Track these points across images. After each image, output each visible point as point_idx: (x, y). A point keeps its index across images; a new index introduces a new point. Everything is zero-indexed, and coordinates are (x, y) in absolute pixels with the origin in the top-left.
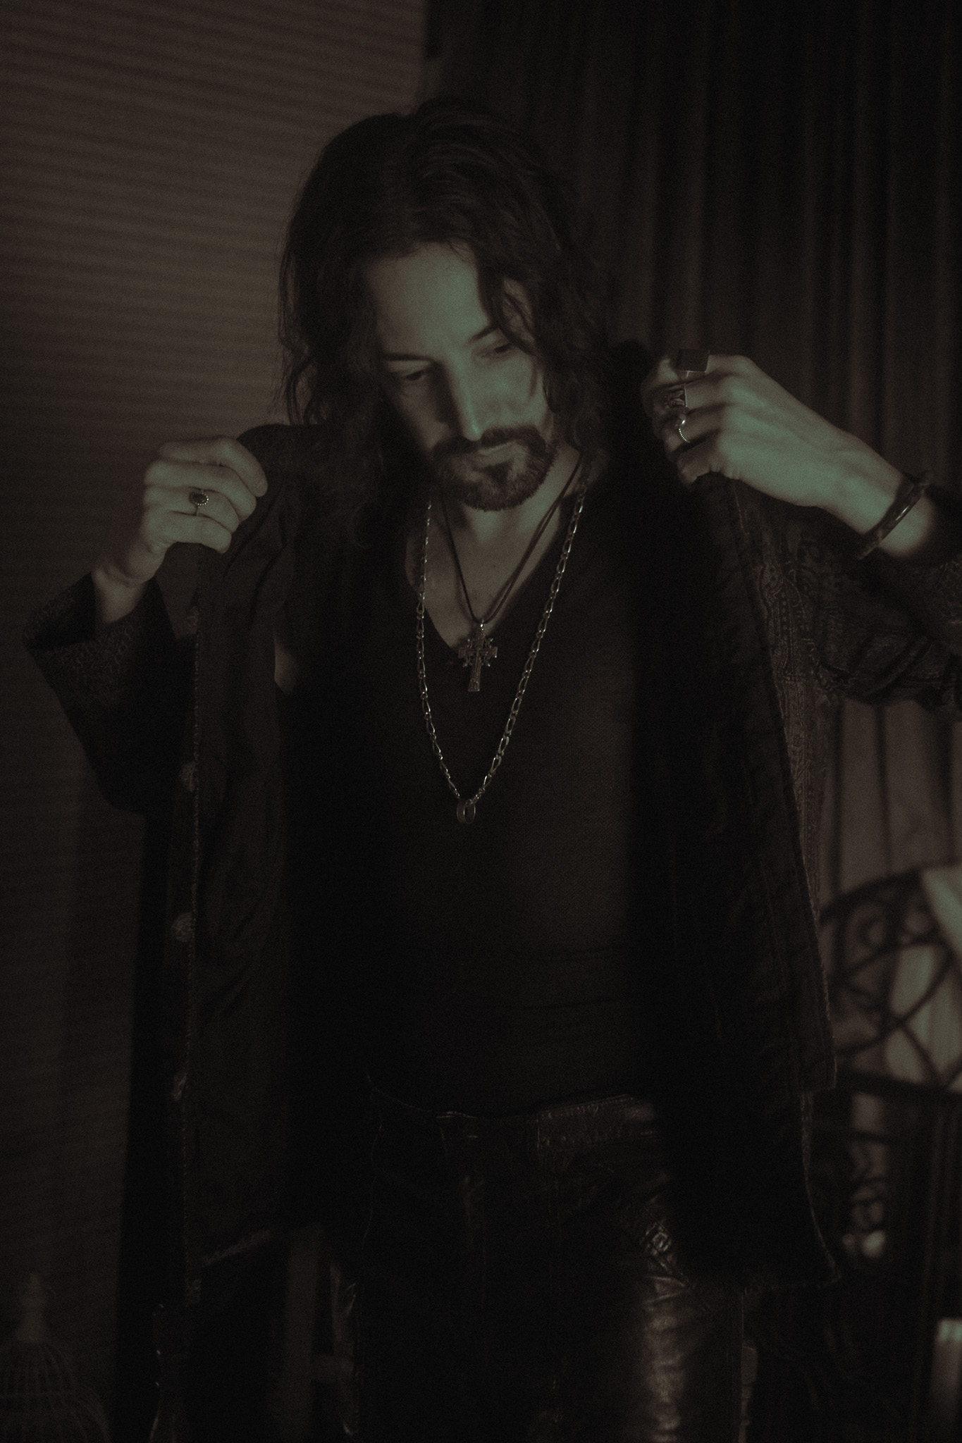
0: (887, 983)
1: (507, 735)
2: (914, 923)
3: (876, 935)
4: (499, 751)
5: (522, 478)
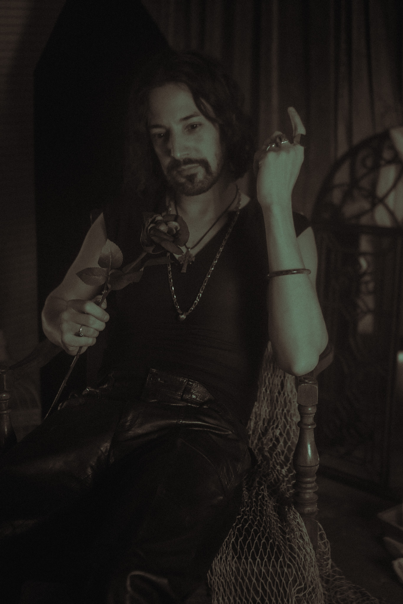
0: (374, 184)
1: (201, 293)
2: (387, 155)
3: (369, 162)
4: (200, 291)
5: (201, 182)
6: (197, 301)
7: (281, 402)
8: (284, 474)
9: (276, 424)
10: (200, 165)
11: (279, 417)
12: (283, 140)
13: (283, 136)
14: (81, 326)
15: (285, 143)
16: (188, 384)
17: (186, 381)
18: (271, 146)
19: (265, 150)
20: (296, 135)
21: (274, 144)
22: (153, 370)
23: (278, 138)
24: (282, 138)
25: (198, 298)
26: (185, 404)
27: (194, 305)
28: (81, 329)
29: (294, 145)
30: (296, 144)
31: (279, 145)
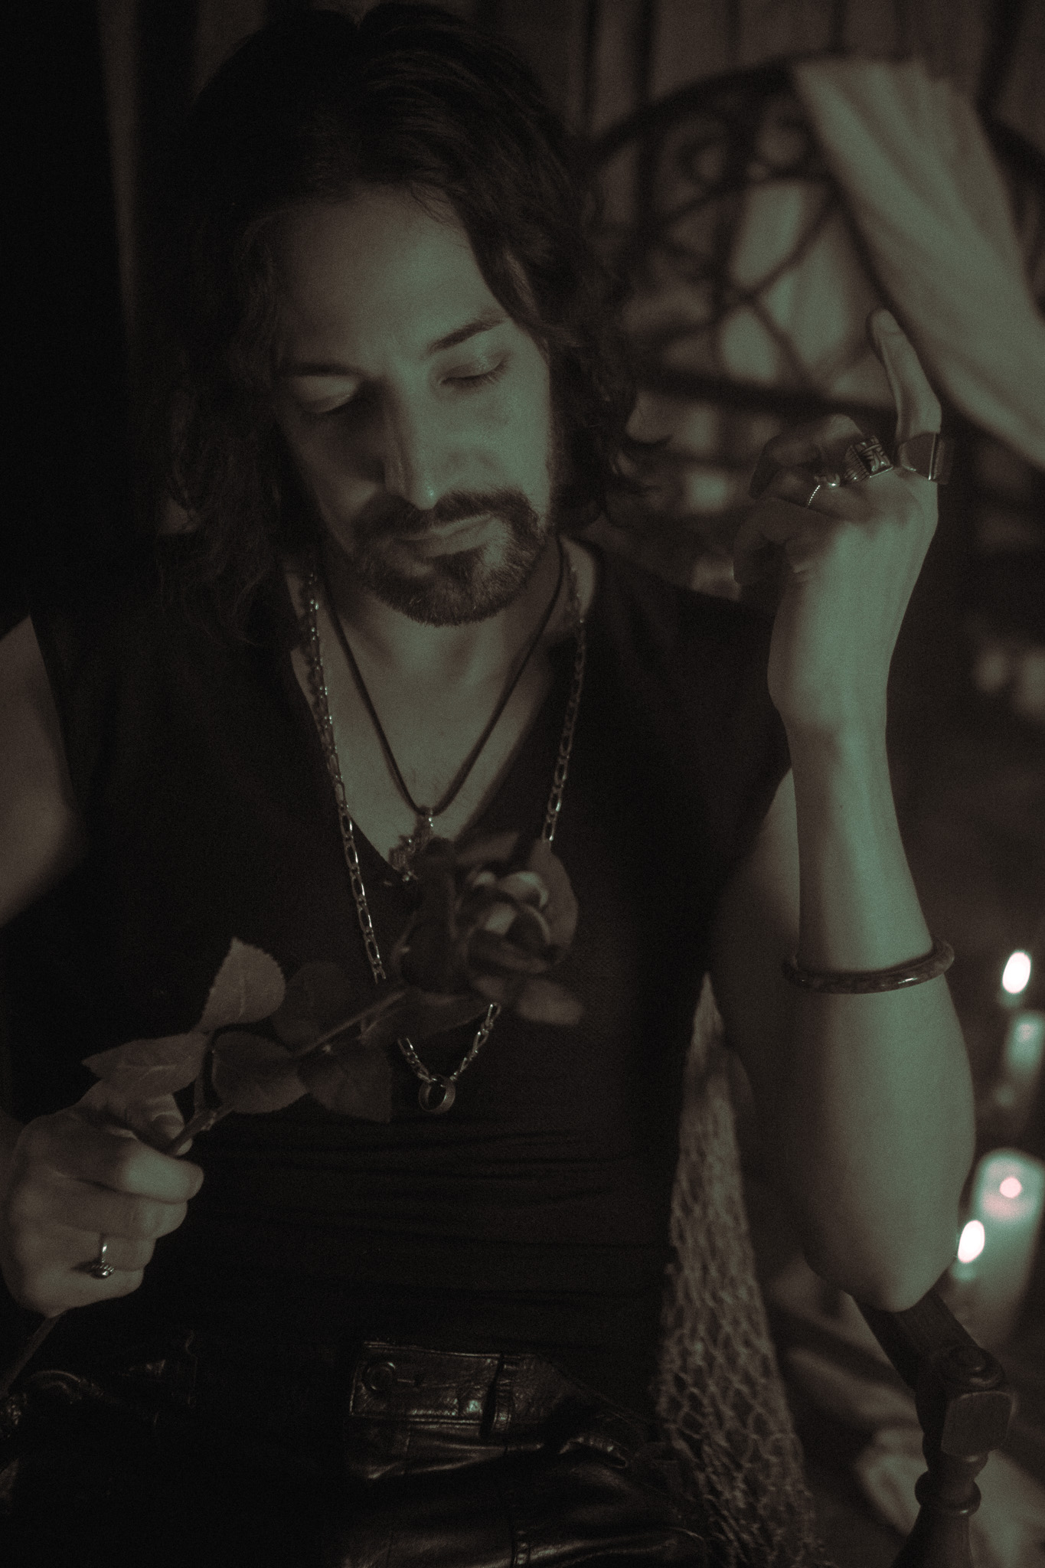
0: (726, 239)
2: (776, 146)
3: (710, 164)
7: (696, 1240)
8: (741, 1505)
9: (688, 1325)
10: (496, 517)
11: (695, 1295)
12: (875, 464)
13: (873, 447)
14: (103, 1238)
15: (883, 477)
16: (499, 1371)
17: (492, 1362)
18: (824, 486)
19: (798, 500)
20: (912, 433)
21: (835, 478)
22: (373, 1345)
23: (847, 454)
24: (871, 457)
25: (491, 1018)
26: (497, 1450)
27: (476, 1043)
28: (104, 1248)
29: (905, 474)
30: (908, 468)
31: (855, 482)
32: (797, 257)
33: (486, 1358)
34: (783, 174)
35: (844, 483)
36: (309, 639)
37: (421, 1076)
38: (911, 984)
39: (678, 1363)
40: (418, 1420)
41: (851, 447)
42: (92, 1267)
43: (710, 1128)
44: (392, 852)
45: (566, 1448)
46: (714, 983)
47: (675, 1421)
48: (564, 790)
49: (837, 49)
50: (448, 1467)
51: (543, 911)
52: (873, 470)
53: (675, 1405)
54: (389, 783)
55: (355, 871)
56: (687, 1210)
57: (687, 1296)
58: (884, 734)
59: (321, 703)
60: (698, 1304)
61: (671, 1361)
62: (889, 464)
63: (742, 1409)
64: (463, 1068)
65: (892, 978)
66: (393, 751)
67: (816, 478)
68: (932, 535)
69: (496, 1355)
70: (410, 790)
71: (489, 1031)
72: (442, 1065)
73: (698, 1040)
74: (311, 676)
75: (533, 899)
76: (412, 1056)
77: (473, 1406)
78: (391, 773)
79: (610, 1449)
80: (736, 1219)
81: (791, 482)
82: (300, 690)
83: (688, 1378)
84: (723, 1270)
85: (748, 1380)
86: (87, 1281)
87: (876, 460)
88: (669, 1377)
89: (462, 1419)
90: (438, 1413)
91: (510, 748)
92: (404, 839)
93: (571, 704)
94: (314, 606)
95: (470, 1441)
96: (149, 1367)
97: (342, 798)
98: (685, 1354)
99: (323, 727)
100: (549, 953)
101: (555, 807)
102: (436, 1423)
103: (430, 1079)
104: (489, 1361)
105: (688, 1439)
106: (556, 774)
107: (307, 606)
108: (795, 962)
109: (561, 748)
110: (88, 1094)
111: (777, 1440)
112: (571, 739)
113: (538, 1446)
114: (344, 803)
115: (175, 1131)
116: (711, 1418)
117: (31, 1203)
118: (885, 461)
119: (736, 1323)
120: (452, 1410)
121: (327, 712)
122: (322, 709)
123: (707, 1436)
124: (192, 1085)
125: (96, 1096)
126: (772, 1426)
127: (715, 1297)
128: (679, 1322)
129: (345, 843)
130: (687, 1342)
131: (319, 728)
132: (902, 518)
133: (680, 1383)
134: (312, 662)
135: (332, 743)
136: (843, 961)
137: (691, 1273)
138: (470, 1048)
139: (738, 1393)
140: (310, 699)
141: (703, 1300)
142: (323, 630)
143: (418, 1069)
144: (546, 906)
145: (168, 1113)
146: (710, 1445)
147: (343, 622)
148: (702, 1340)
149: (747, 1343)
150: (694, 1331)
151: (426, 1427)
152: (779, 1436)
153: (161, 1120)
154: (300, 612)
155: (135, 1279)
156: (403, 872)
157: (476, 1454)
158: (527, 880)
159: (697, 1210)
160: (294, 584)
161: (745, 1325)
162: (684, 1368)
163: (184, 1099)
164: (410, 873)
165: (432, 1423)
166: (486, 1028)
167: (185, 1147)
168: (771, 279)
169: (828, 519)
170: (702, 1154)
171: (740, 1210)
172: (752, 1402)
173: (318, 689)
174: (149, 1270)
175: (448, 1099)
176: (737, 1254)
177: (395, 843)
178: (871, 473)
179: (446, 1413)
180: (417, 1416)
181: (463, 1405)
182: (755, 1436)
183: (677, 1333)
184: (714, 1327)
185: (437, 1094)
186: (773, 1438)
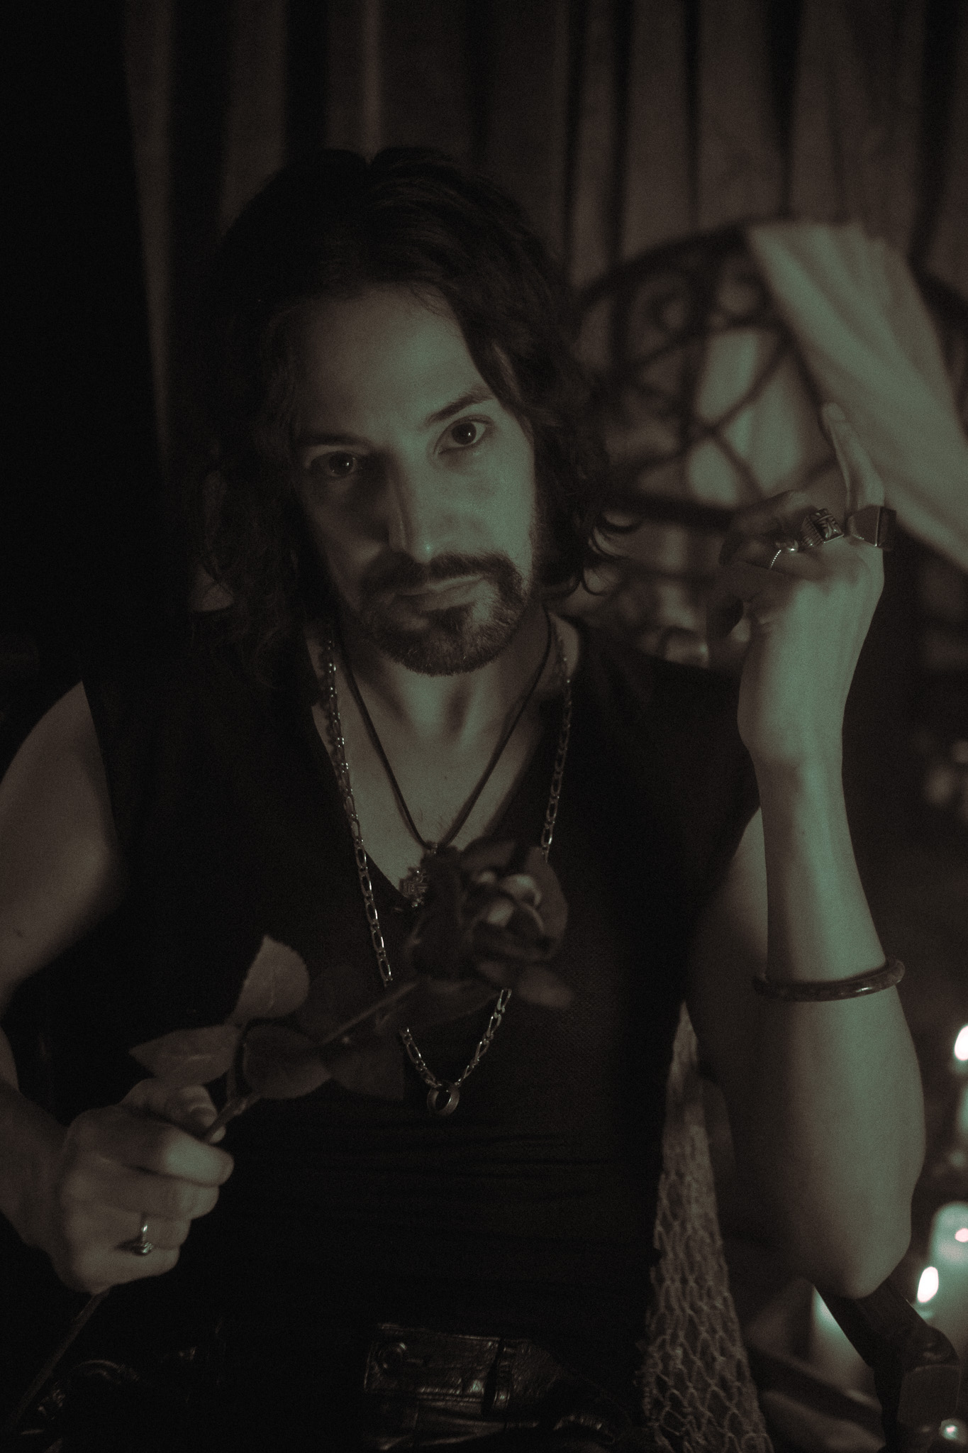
0: (690, 381)
2: (733, 299)
4: (499, 1007)
5: (485, 631)
6: (499, 1012)
7: (676, 1255)
9: (669, 1332)
10: (484, 578)
11: (675, 1305)
12: (828, 531)
13: (826, 517)
14: (144, 1218)
15: (835, 544)
16: (500, 1355)
17: (492, 1345)
18: (785, 550)
19: (762, 562)
20: (859, 507)
21: (794, 544)
22: (386, 1326)
23: (805, 523)
24: (825, 526)
25: (491, 1028)
26: (496, 1427)
27: (478, 1053)
28: (145, 1229)
29: (854, 542)
30: (857, 537)
31: (811, 548)
32: (753, 394)
33: (489, 1341)
34: (739, 323)
35: (802, 549)
36: (329, 697)
37: (429, 1082)
38: (867, 992)
39: (660, 1366)
40: (425, 1397)
41: (807, 517)
42: (133, 1246)
43: (688, 1150)
44: (402, 882)
45: (559, 1426)
46: (690, 1011)
47: (657, 1420)
48: (555, 827)
49: (785, 213)
50: (453, 1440)
51: (538, 908)
52: (826, 536)
53: (658, 1405)
54: (398, 822)
55: (369, 898)
56: (667, 1226)
57: (669, 1308)
58: (840, 771)
59: (339, 752)
60: (678, 1312)
61: (654, 1366)
62: (840, 531)
63: (719, 1409)
64: (466, 1076)
65: (849, 987)
66: (403, 793)
67: (778, 544)
68: (879, 596)
69: (497, 1339)
70: (417, 827)
71: (490, 1041)
72: (447, 1072)
73: (676, 1068)
74: (330, 728)
75: (529, 898)
76: (420, 1064)
77: (476, 1387)
78: (401, 811)
79: (599, 1426)
80: (712, 1235)
81: (756, 548)
82: (321, 741)
83: (670, 1381)
84: (700, 1280)
85: (724, 1384)
86: (130, 1260)
87: (829, 528)
88: (652, 1380)
89: (466, 1396)
90: (444, 1391)
91: (506, 791)
92: (411, 870)
93: (560, 752)
94: (332, 668)
95: (473, 1417)
96: (182, 1354)
97: (357, 834)
98: (666, 1358)
99: (340, 772)
100: (544, 943)
101: (548, 841)
102: (443, 1400)
103: (436, 1083)
104: (490, 1344)
105: (669, 1436)
106: (548, 812)
107: (326, 668)
108: (763, 976)
109: (552, 791)
110: (130, 1094)
111: (752, 1439)
112: (560, 782)
113: (534, 1425)
114: (360, 838)
115: (209, 1120)
116: (690, 1417)
117: (80, 1186)
118: (837, 528)
119: (713, 1331)
120: (456, 1389)
121: (343, 760)
122: (339, 756)
123: (687, 1433)
124: (225, 1075)
125: (138, 1094)
126: (747, 1427)
127: (692, 1307)
128: (661, 1331)
129: (360, 873)
130: (668, 1348)
131: (337, 773)
132: (853, 579)
133: (662, 1386)
134: (331, 717)
135: (348, 786)
136: (807, 971)
137: (672, 1285)
138: (473, 1057)
139: (715, 1395)
140: (329, 748)
141: (683, 1310)
142: (340, 688)
143: (426, 1075)
144: (541, 904)
145: (203, 1105)
146: (690, 1442)
147: (358, 681)
148: (682, 1345)
149: (723, 1352)
150: (674, 1336)
151: (434, 1404)
152: (752, 1434)
153: (198, 1112)
154: (319, 673)
155: (170, 1258)
156: (412, 899)
157: (480, 1428)
158: (523, 883)
159: (676, 1226)
160: (314, 650)
161: (721, 1333)
162: (666, 1371)
163: (217, 1090)
164: (418, 900)
165: (438, 1400)
166: (487, 1038)
167: (219, 1135)
168: (731, 414)
169: (787, 579)
170: (680, 1176)
171: (716, 1228)
172: (728, 1404)
173: (336, 740)
174: (185, 1249)
175: (452, 1102)
176: (714, 1270)
177: (404, 874)
178: (825, 539)
179: (451, 1391)
180: (425, 1393)
181: (466, 1385)
182: (730, 1434)
183: (659, 1340)
184: (693, 1333)
185: (444, 1098)
186: (748, 1436)
